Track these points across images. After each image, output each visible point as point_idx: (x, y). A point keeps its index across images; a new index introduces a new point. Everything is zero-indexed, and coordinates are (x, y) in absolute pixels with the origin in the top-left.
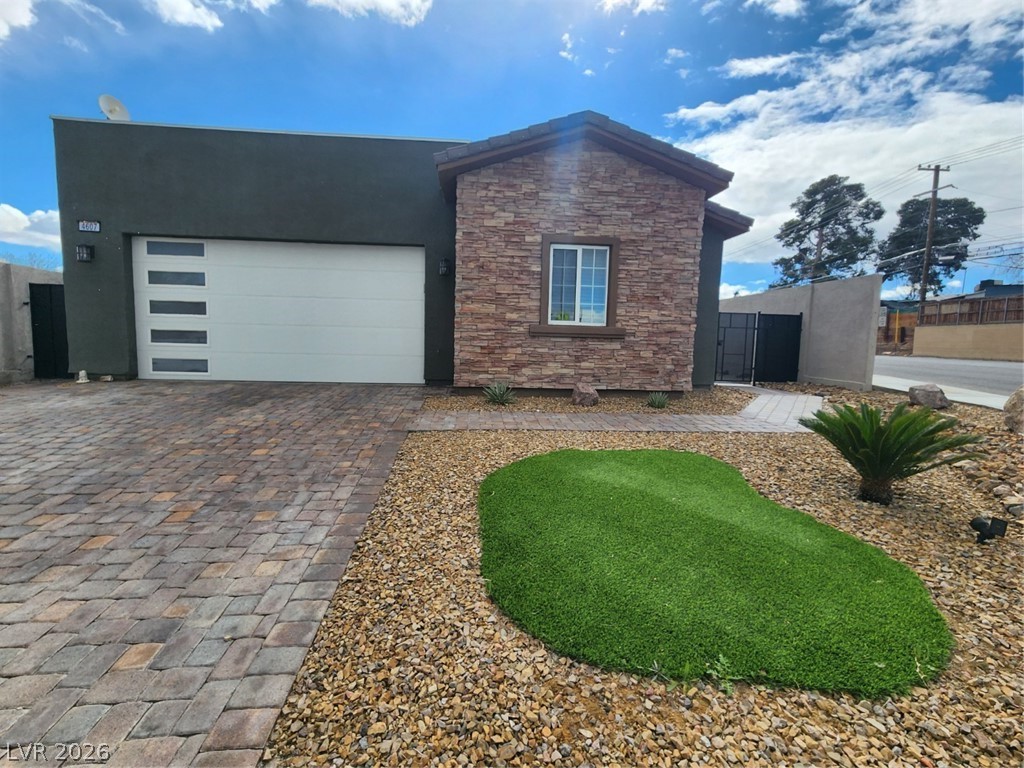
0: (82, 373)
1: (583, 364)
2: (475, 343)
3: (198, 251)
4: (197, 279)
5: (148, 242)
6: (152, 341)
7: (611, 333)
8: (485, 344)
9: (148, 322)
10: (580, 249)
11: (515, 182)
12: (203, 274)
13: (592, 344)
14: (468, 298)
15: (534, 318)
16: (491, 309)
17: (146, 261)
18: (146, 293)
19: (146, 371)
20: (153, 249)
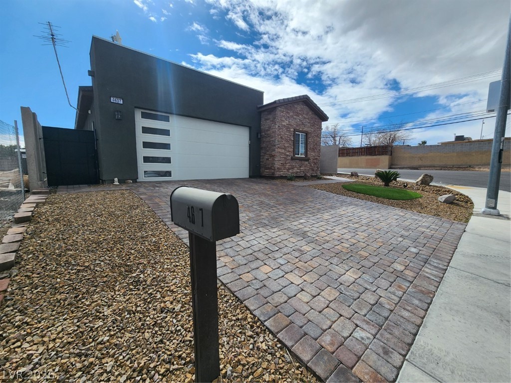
0: (116, 179)
1: (301, 168)
2: (280, 162)
3: (167, 119)
4: (166, 133)
5: (142, 112)
6: (144, 162)
7: (306, 159)
8: (282, 162)
9: (142, 152)
10: (300, 133)
11: (289, 111)
12: (169, 130)
13: (303, 162)
14: (279, 147)
15: (292, 155)
16: (283, 151)
17: (141, 122)
18: (141, 138)
19: (142, 177)
20: (144, 116)
